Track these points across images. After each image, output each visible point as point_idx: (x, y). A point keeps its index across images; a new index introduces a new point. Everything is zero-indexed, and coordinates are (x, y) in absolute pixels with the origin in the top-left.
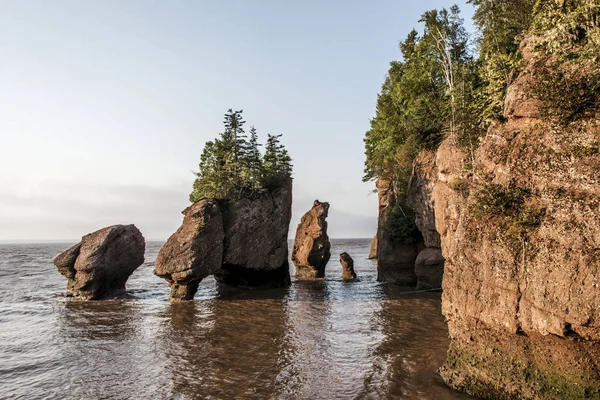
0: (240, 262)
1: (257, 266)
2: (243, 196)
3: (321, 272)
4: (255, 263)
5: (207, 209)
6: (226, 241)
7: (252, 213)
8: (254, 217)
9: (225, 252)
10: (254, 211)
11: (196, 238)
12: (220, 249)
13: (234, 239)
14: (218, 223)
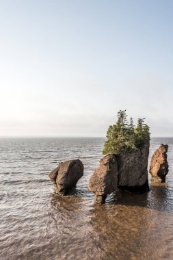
0: (126, 184)
1: (133, 185)
2: (127, 152)
3: (163, 179)
4: (132, 184)
5: (110, 162)
6: (119, 176)
7: (131, 159)
8: (132, 161)
9: (118, 181)
10: (132, 158)
11: (106, 176)
12: (116, 179)
13: (122, 174)
14: (115, 167)
